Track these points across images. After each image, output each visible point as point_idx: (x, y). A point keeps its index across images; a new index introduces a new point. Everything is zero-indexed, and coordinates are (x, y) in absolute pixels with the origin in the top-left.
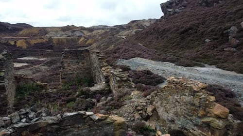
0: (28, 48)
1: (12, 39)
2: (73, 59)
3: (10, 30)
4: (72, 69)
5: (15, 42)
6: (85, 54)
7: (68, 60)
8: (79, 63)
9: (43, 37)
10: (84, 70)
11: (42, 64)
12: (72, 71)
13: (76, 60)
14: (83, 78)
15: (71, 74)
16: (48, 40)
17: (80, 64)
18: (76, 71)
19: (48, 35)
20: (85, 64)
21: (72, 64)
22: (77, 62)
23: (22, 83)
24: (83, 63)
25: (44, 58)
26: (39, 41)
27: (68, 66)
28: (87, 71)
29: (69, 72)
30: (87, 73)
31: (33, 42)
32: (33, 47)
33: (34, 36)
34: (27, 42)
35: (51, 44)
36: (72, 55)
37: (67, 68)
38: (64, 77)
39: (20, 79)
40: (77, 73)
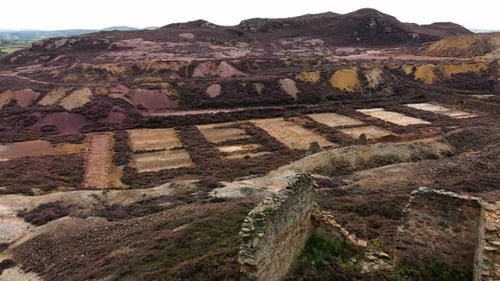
0: (436, 83)
1: (410, 63)
2: (432, 213)
3: (415, 40)
4: (426, 236)
5: (414, 69)
6: (466, 210)
7: (421, 215)
8: (446, 226)
9: (477, 59)
10: (456, 246)
11: (440, 137)
12: (424, 239)
13: (439, 218)
14: (451, 264)
15: (422, 245)
16: (486, 68)
17: (450, 230)
18: (434, 243)
19: (490, 57)
20: (463, 235)
21: (428, 224)
22: (441, 224)
23: (320, 231)
24: (456, 231)
25: (462, 110)
26: (465, 69)
27: (418, 226)
28: (465, 252)
29: (416, 240)
30: (464, 256)
31: (451, 71)
32: (448, 81)
33: (458, 56)
34: (436, 71)
35: (491, 78)
36: (434, 205)
37: (413, 231)
38: (403, 245)
39: (319, 222)
40: (436, 248)
